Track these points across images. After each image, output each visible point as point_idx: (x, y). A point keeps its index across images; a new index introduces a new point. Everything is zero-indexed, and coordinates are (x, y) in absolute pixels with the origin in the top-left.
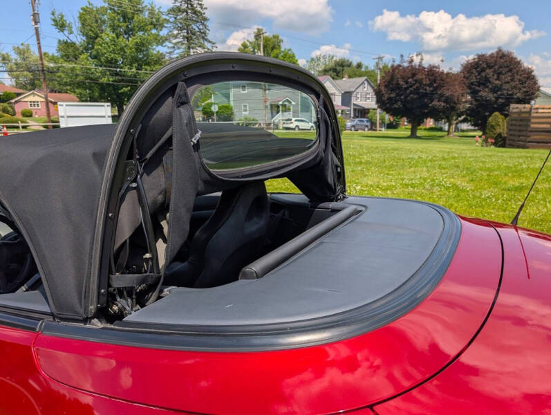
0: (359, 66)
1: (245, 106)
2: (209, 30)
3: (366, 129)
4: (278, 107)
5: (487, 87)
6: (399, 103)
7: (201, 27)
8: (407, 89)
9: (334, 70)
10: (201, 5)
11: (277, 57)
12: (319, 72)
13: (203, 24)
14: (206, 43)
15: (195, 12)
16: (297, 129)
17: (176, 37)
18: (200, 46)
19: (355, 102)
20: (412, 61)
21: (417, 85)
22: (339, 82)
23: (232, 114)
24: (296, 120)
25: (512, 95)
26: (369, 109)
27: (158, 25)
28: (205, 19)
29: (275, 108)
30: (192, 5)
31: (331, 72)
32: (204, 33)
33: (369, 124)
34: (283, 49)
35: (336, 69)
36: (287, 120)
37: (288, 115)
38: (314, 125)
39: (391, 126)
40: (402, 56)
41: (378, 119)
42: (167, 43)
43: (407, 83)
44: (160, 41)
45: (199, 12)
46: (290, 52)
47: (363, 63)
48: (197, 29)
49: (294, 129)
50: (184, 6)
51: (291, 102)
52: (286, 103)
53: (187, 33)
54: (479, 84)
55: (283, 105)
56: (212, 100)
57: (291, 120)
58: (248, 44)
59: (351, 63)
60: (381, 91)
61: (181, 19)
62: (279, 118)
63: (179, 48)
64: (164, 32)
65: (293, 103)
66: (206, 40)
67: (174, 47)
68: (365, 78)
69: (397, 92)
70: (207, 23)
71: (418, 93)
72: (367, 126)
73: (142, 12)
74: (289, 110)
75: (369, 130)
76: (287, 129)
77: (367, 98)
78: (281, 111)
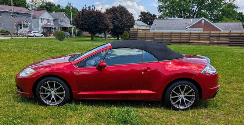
0: (59, 6)
1: (1, 24)
3: (68, 37)
4: (21, 25)
5: (117, 20)
6: (86, 26)
8: (89, 20)
16: (34, 36)
19: (60, 24)
20: (89, 7)
21: (93, 18)
22: (51, 13)
24: (33, 32)
25: (126, 24)
26: (67, 27)
35: (47, 7)
36: (29, 32)
37: (27, 29)
40: (85, 5)
41: (73, 32)
47: (60, 5)
49: (33, 37)
51: (28, 23)
52: (25, 23)
54: (114, 19)
55: (23, 24)
59: (54, 4)
62: (22, 31)
68: (64, 12)
69: (85, 21)
71: (94, 22)
72: (69, 35)
74: (27, 26)
76: (30, 36)
77: (65, 22)
78: (23, 27)
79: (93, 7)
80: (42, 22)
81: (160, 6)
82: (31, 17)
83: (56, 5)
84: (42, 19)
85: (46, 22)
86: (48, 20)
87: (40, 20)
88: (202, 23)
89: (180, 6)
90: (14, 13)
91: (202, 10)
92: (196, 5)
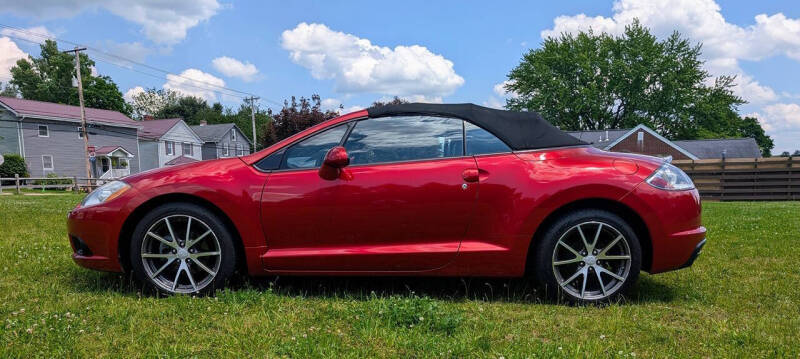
1: (48, 158)
4: (105, 161)
9: (181, 111)
20: (305, 104)
22: (195, 127)
29: (102, 163)
35: (183, 111)
37: (124, 173)
40: (293, 98)
46: (107, 82)
51: (126, 154)
52: (119, 155)
55: (113, 158)
58: (32, 62)
59: (205, 103)
65: (130, 155)
68: (232, 125)
74: (126, 164)
77: (237, 152)
78: (110, 167)
79: (317, 101)
80: (168, 151)
81: (513, 101)
82: (135, 136)
83: (211, 105)
84: (167, 143)
85: (179, 150)
86: (187, 147)
87: (162, 147)
88: (638, 143)
89: (572, 100)
90: (86, 125)
91: (636, 112)
92: (619, 98)
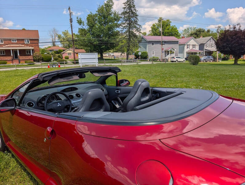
0: (208, 31)
1: (153, 52)
2: (138, 20)
6: (228, 48)
7: (135, 19)
8: (232, 41)
9: (196, 34)
10: (135, 9)
11: (168, 30)
12: (188, 35)
13: (136, 18)
14: (137, 25)
15: (133, 13)
16: (177, 61)
17: (124, 24)
18: (134, 27)
19: (206, 48)
22: (198, 39)
23: (147, 55)
24: (176, 58)
26: (213, 52)
27: (117, 19)
28: (137, 15)
29: (167, 53)
30: (131, 10)
31: (194, 35)
32: (136, 21)
33: (212, 58)
34: (171, 26)
36: (172, 58)
37: (173, 55)
38: (185, 60)
39: (224, 59)
41: (218, 56)
42: (121, 27)
43: (232, 38)
44: (118, 26)
45: (134, 13)
46: (174, 27)
48: (133, 20)
49: (175, 62)
50: (128, 11)
52: (172, 50)
53: (129, 22)
55: (170, 51)
56: (139, 50)
57: (174, 57)
58: (156, 24)
59: (204, 30)
60: (219, 43)
61: (127, 16)
62: (169, 57)
63: (125, 29)
64: (120, 22)
65: (175, 50)
66: (137, 24)
67: (123, 28)
68: (212, 37)
69: (227, 43)
70: (138, 17)
71: (238, 43)
72: (212, 60)
73: (111, 14)
74: (174, 53)
75: (212, 61)
76: (172, 61)
77: (212, 46)
78: (169, 54)
80: (188, 47)
82: (178, 44)
84: (188, 45)
85: (191, 47)
86: (194, 46)
87: (186, 47)
